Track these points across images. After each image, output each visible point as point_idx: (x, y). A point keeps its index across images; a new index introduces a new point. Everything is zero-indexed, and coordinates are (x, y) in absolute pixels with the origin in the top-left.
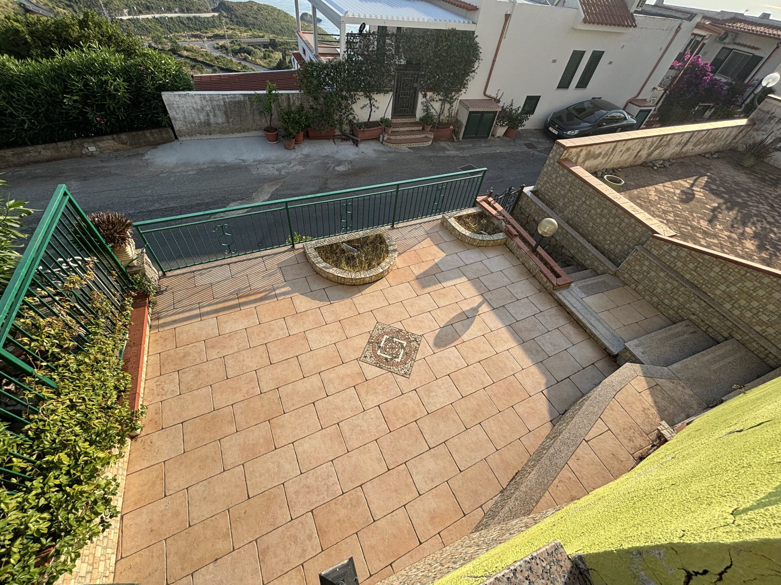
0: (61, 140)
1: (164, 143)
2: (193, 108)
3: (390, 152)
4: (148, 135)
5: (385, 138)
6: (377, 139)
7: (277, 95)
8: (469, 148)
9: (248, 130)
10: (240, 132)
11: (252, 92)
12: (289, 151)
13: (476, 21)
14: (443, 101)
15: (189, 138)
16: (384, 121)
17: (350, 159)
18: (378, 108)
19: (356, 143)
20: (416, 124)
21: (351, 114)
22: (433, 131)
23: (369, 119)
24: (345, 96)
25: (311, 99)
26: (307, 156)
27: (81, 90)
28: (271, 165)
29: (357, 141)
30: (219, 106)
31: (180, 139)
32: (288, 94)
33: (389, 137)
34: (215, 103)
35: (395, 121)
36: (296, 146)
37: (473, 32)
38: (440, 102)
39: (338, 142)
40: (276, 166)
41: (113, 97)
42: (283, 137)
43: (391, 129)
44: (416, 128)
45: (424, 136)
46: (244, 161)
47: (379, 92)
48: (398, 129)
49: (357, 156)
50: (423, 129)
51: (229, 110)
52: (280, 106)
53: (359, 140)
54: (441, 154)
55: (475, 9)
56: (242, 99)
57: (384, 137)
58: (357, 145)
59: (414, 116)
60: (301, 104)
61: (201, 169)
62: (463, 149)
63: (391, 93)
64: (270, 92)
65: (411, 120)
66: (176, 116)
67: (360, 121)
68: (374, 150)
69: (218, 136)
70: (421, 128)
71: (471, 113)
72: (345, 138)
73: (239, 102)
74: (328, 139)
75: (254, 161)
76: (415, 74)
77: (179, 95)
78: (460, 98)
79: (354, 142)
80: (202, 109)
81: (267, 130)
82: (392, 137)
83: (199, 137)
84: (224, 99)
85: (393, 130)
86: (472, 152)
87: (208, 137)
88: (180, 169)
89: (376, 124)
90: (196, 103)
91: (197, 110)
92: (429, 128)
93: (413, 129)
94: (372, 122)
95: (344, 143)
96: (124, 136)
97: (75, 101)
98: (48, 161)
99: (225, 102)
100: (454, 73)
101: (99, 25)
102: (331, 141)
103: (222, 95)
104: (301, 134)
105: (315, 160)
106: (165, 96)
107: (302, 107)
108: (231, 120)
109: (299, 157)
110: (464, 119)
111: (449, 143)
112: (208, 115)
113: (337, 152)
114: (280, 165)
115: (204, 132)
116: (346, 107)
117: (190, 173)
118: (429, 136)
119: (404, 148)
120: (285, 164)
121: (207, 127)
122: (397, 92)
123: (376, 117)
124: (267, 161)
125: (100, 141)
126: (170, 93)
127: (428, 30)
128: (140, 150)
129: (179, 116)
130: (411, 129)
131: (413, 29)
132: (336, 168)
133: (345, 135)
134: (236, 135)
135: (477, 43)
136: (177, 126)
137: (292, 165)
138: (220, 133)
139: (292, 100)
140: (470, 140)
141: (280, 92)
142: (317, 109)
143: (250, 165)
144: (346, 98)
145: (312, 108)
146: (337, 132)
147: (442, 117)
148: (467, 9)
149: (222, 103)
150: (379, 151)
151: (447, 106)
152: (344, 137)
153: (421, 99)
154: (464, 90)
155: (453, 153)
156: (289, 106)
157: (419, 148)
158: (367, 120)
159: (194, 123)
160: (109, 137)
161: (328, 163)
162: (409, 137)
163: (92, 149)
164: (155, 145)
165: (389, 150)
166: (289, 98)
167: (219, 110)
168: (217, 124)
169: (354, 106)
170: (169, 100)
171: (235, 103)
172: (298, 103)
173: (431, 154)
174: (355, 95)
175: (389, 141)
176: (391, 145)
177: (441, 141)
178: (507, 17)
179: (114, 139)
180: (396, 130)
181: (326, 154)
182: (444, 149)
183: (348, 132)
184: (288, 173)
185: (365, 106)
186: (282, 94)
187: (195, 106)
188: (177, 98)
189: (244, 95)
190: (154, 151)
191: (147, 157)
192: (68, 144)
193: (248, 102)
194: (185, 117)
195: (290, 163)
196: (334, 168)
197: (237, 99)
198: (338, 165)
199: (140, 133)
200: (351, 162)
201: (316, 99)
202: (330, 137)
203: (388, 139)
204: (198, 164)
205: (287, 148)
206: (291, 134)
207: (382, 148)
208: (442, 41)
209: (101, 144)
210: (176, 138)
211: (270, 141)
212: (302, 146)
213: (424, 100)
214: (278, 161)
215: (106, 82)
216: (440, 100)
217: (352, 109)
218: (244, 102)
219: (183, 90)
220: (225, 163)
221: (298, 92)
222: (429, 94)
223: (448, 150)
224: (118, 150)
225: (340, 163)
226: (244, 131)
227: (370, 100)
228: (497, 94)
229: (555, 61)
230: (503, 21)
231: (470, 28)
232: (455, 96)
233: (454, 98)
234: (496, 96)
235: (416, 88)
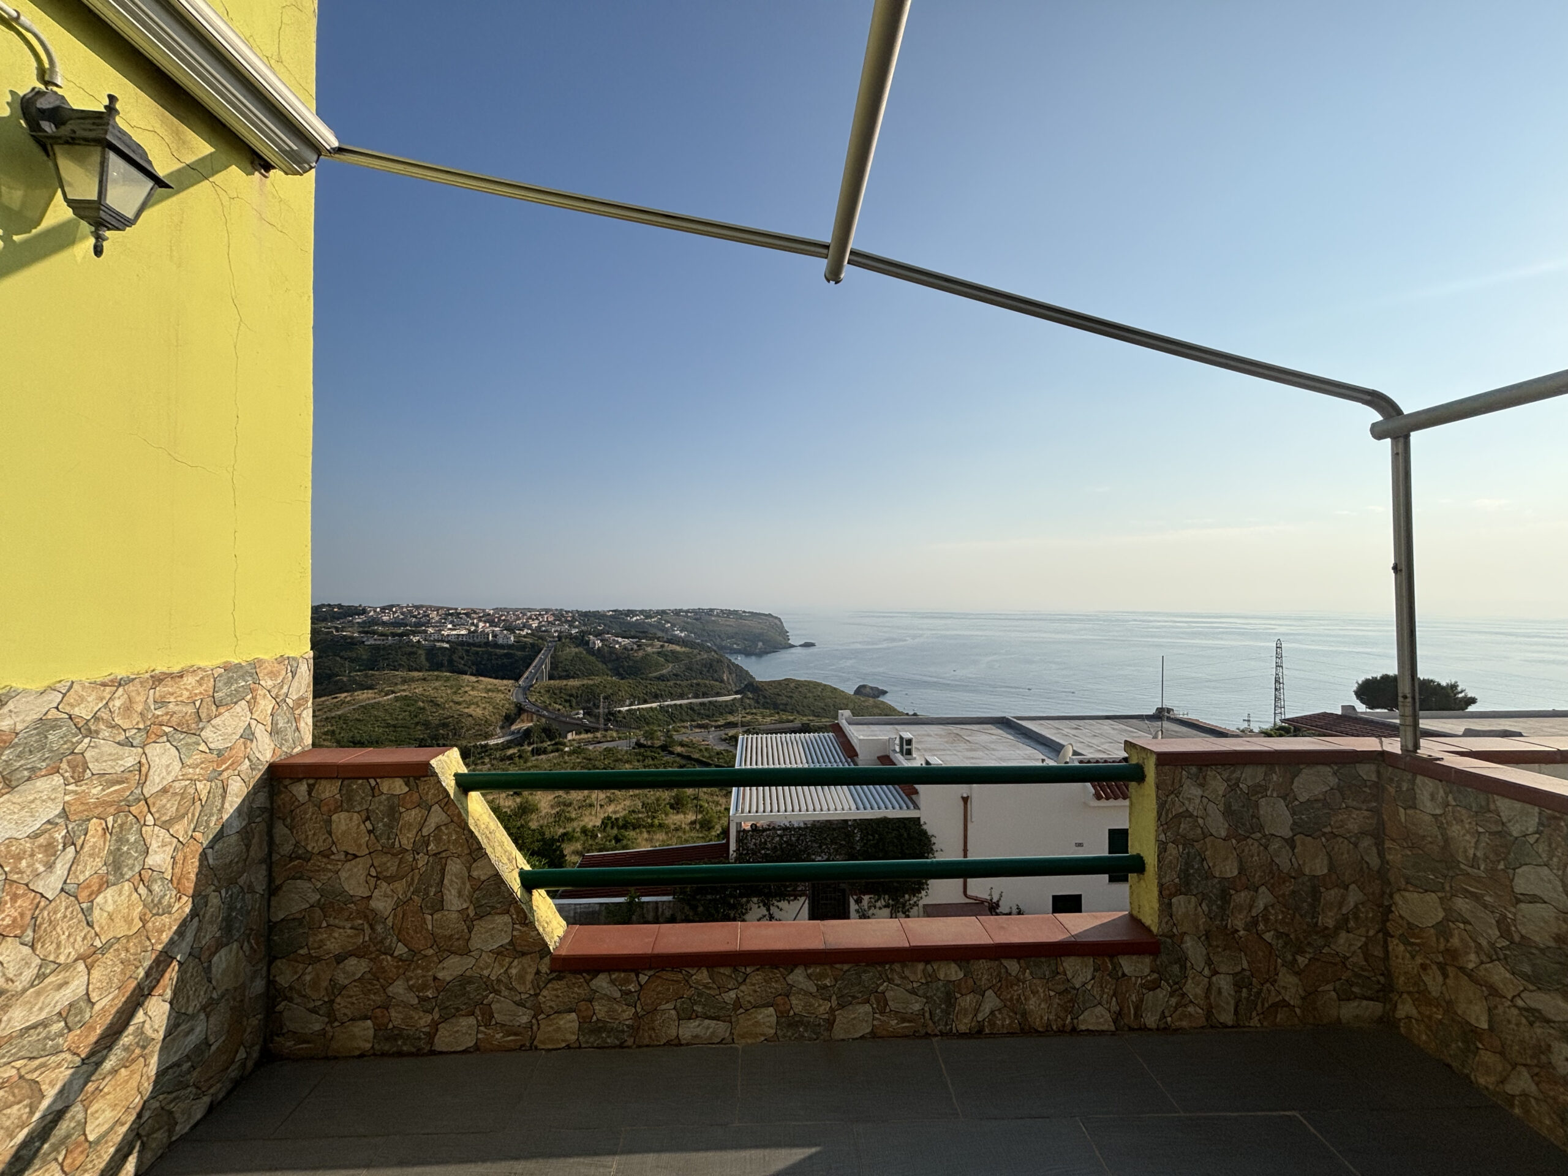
7: (640, 902)
13: (919, 807)
14: (894, 908)
18: (782, 920)
25: (687, 908)
32: (657, 903)
34: (564, 914)
37: (919, 818)
38: (889, 909)
47: (781, 898)
52: (643, 917)
56: (597, 909)
60: (672, 915)
63: (803, 898)
64: (631, 899)
73: (593, 913)
78: (922, 902)
84: (575, 909)
99: (575, 913)
107: (673, 919)
122: (813, 895)
135: (925, 831)
139: (660, 910)
141: (646, 899)
144: (733, 908)
149: (572, 914)
151: (901, 914)
153: (853, 905)
154: (923, 893)
156: (656, 917)
166: (657, 908)
169: (747, 917)
171: (588, 913)
172: (668, 913)
174: (748, 902)
178: (965, 800)
185: (763, 917)
186: (648, 903)
189: (601, 904)
193: (603, 913)
197: (591, 909)
221: (670, 898)
222: (867, 897)
227: (768, 910)
228: (991, 895)
229: (1080, 845)
230: (962, 803)
231: (912, 814)
232: (909, 900)
233: (911, 902)
234: (989, 898)
235: (844, 891)
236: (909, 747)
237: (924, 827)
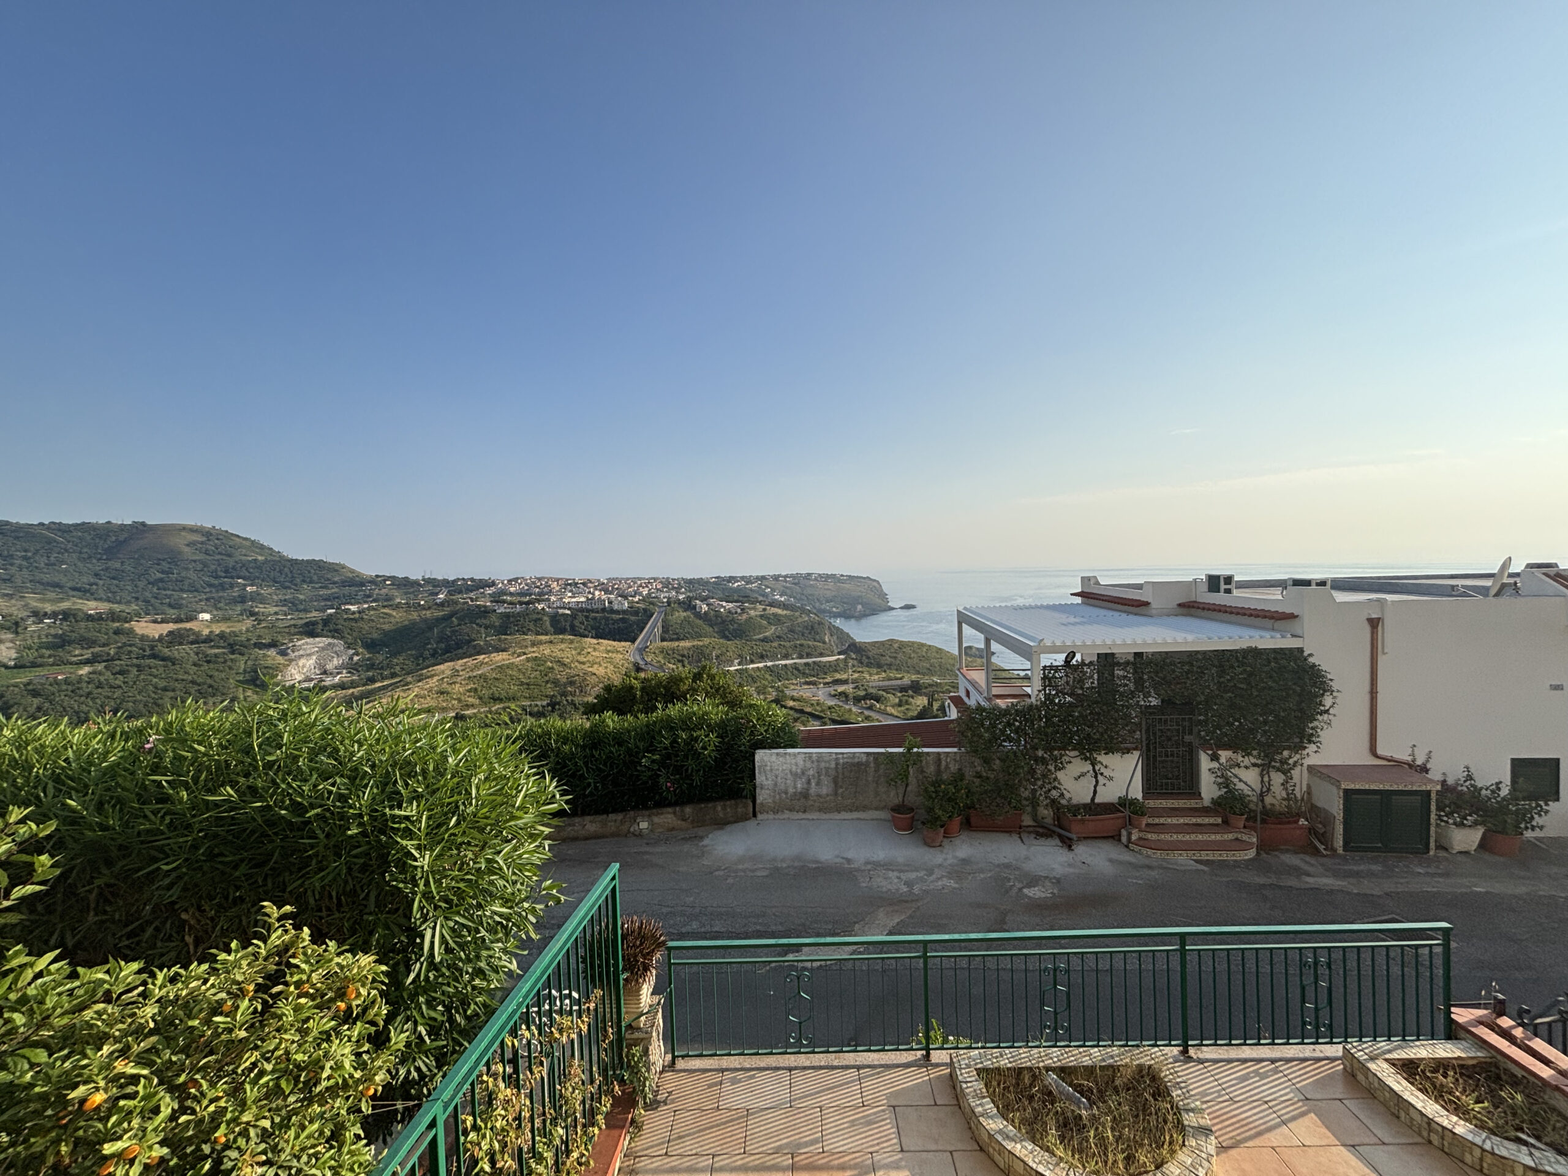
0: (614, 811)
1: (736, 822)
2: (791, 771)
3: (1149, 867)
4: (719, 808)
5: (1134, 838)
6: (1115, 837)
7: (918, 754)
8: (1372, 874)
9: (865, 808)
10: (851, 811)
11: (882, 750)
12: (931, 850)
13: (1299, 633)
14: (1265, 768)
15: (771, 816)
16: (1125, 803)
17: (1054, 874)
18: (1111, 779)
19: (1068, 844)
20: (1205, 811)
21: (1055, 788)
22: (1254, 829)
23: (1093, 799)
24: (1043, 758)
25: (977, 762)
26: (965, 861)
27: (666, 748)
28: (896, 874)
29: (1070, 839)
30: (827, 769)
31: (760, 816)
32: (939, 754)
33: (1142, 835)
34: (823, 765)
35: (1151, 803)
36: (946, 842)
37: (1300, 650)
38: (1257, 770)
39: (1030, 839)
40: (904, 876)
41: (697, 755)
42: (924, 823)
43: (1145, 821)
44: (1206, 820)
45: (1231, 836)
46: (849, 861)
47: (1109, 750)
48: (1162, 820)
49: (1071, 870)
50: (1226, 822)
51: (841, 776)
52: (922, 772)
53: (1074, 836)
54: (1292, 882)
55: (1292, 617)
56: (865, 759)
57: (1129, 834)
58: (1070, 848)
59: (1198, 795)
60: (960, 770)
61: (777, 869)
62: (1357, 874)
63: (1137, 754)
64: (909, 750)
65: (1192, 803)
66: (765, 783)
67: (1074, 801)
68: (1111, 860)
69: (815, 815)
70: (1219, 820)
71: (1347, 792)
72: (1043, 832)
73: (859, 764)
74: (1009, 832)
75: (867, 863)
76: (1183, 719)
77: (778, 754)
78: (1308, 762)
79: (1063, 841)
80: (803, 773)
81: (897, 809)
82: (1149, 836)
83: (787, 814)
84: (837, 759)
85: (1150, 821)
86: (1388, 886)
87: (801, 815)
88: (746, 865)
89: (1108, 808)
90: (796, 764)
91: (795, 775)
92: (1241, 821)
93: (1199, 820)
94: (1099, 805)
95: (1042, 841)
96: (688, 810)
97: (653, 761)
98: (586, 839)
99: (837, 764)
100: (1276, 716)
101: (712, 677)
102: (1016, 837)
103: (836, 754)
104: (957, 820)
105: (982, 871)
106: (760, 755)
107: (960, 776)
108: (840, 791)
109: (949, 862)
110: (1335, 806)
111: (1308, 858)
112: (809, 782)
113: (1027, 858)
114: (913, 875)
115: (797, 808)
116: (1044, 776)
117: (759, 874)
118: (1245, 838)
119: (1183, 859)
120: (921, 874)
121: (803, 800)
122: (1148, 750)
123: (1109, 794)
124: (888, 866)
125: (658, 814)
126: (767, 751)
127: (1197, 652)
128: (700, 831)
129: (769, 783)
130: (1194, 820)
131: (1167, 653)
132: (1026, 891)
133: (1043, 827)
134: (845, 815)
135: (1314, 665)
136: (762, 796)
137: (934, 876)
138: (820, 810)
139: (944, 763)
140: (1370, 854)
141: (926, 750)
142: (988, 778)
143: (858, 870)
144: (1044, 761)
145: (979, 776)
146: (1027, 821)
147: (1268, 800)
148: (1272, 618)
149: (833, 765)
150: (1121, 863)
151: (1277, 778)
152: (1041, 830)
153: (1205, 763)
154: (1312, 747)
155: (1327, 882)
156: (939, 772)
157: (1223, 864)
158: (1089, 801)
159: (786, 793)
160: (670, 810)
161: (1009, 880)
162: (1193, 837)
163: (644, 825)
164: (722, 824)
165: (1147, 862)
166: (940, 760)
167: (827, 774)
168: (819, 796)
169: (1060, 775)
170: (762, 760)
171: (853, 765)
172: (954, 768)
173: (1261, 880)
174: (1062, 756)
175: (1143, 842)
176: (1150, 852)
177: (1283, 851)
178: (1374, 624)
179: (674, 813)
180: (1157, 821)
181: (1006, 861)
182: (1298, 872)
183: (1049, 821)
184: (926, 892)
185: (1083, 775)
186: (928, 753)
187: (794, 768)
188: (774, 758)
189: (868, 754)
190: (719, 833)
191: (706, 842)
192: (620, 816)
193: (872, 765)
194: (776, 785)
195: (930, 872)
196: (1020, 889)
197: (856, 760)
198: (1029, 886)
199: (710, 805)
200: (1058, 881)
201: (986, 761)
202: (1013, 828)
203: (1140, 839)
204: (774, 860)
205: (929, 844)
206: (938, 818)
207: (1127, 857)
208: (1232, 667)
209: (656, 820)
210: (755, 815)
211: (899, 829)
212: (957, 841)
213: (1215, 765)
214: (909, 867)
215: (696, 739)
216: (1255, 765)
217: (1055, 779)
218: (867, 764)
219: (785, 747)
220: (817, 862)
221: (955, 750)
222: (1224, 755)
223: (1309, 875)
224: (673, 829)
225: (1034, 881)
226: (857, 809)
227: (1093, 765)
228: (1413, 755)
229: (1558, 688)
230: (1367, 629)
231: (1289, 643)
232: (1290, 757)
233: (1291, 761)
234: (1409, 759)
235: (1190, 744)
236: (1228, 587)
237: (1311, 660)
